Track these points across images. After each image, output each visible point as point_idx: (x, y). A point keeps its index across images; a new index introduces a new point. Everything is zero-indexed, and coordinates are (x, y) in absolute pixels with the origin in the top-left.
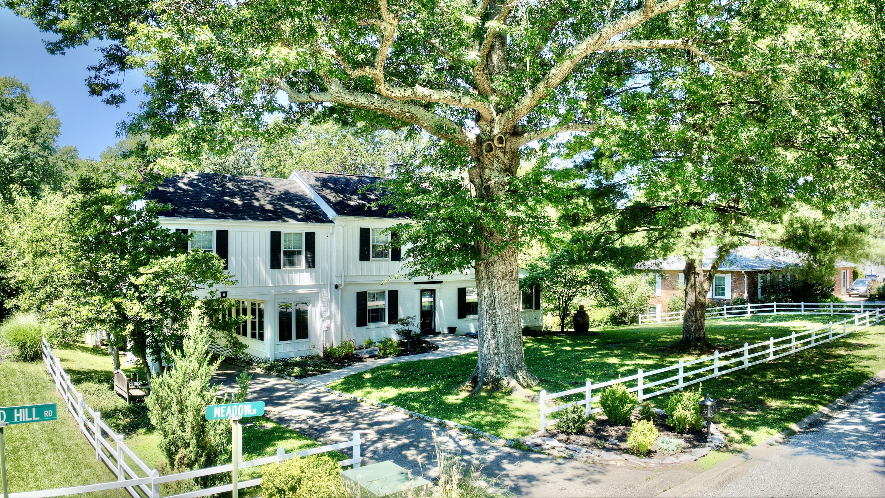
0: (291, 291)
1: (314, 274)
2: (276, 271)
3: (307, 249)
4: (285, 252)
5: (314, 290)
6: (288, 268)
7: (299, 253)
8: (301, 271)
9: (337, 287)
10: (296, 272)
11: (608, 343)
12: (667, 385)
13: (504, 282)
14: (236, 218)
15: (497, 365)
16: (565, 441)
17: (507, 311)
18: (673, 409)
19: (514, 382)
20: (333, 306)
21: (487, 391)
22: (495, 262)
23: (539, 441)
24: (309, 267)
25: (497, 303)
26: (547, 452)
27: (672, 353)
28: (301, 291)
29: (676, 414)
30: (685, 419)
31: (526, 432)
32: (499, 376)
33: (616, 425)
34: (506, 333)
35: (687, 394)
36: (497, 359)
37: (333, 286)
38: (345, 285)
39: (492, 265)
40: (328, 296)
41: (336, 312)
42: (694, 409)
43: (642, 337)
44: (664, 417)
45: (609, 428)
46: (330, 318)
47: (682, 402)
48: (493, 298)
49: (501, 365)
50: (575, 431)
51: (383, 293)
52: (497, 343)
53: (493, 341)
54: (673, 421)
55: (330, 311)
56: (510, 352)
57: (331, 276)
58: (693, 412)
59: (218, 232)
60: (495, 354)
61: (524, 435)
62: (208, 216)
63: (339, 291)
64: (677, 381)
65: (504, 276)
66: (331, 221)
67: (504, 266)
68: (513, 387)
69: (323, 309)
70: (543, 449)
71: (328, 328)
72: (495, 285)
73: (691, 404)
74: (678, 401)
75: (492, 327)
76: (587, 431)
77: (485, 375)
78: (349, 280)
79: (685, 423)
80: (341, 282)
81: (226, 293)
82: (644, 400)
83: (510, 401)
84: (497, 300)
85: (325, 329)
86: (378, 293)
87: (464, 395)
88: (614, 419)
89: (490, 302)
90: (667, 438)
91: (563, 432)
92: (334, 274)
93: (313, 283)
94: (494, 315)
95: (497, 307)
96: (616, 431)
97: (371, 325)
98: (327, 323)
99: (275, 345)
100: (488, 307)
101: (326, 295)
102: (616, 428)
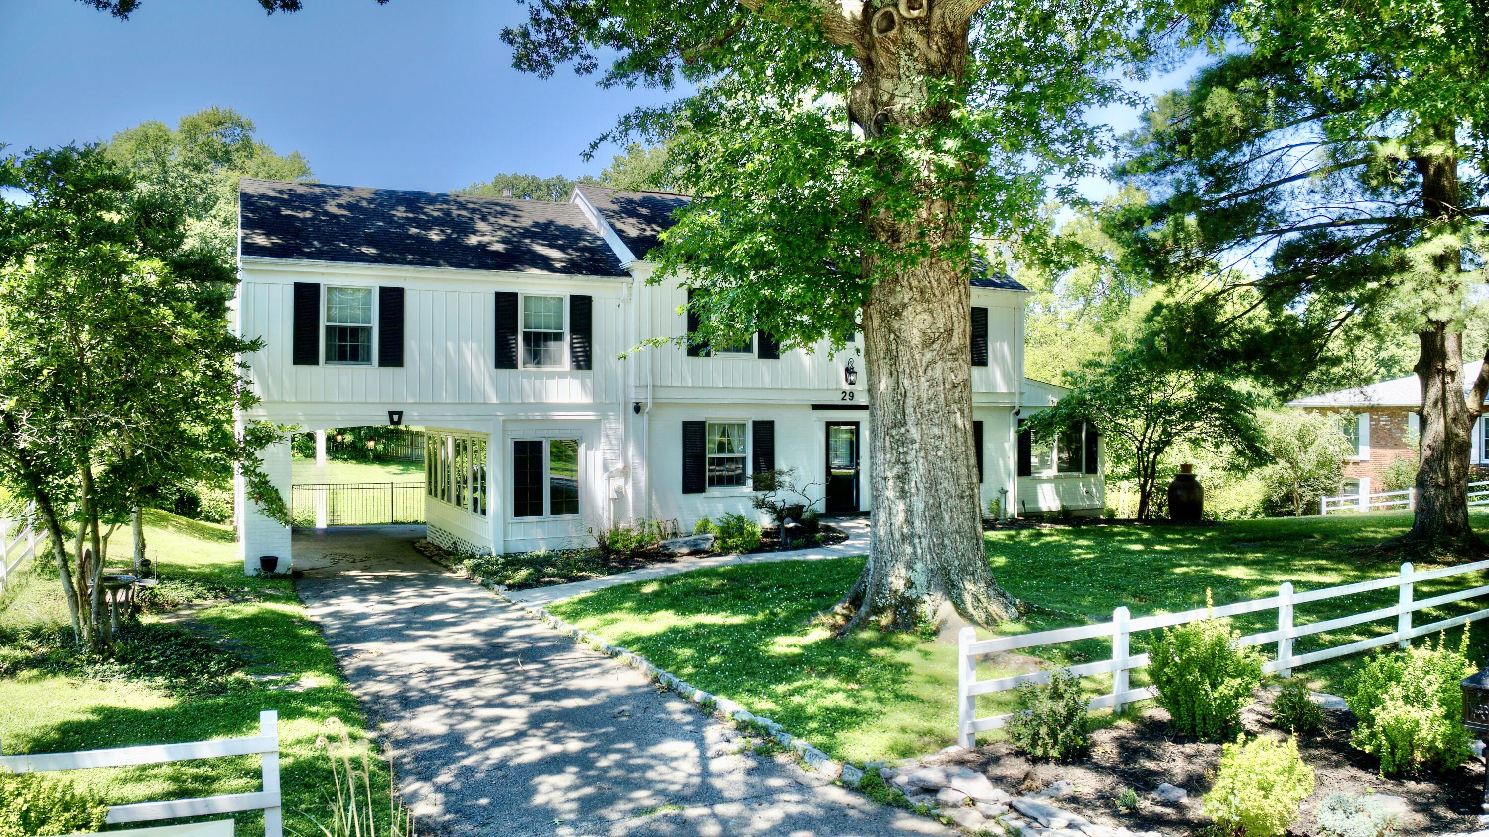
0: (537, 415)
1: (588, 382)
2: (506, 372)
3: (573, 330)
4: (526, 336)
5: (590, 416)
6: (531, 368)
7: (558, 337)
8: (562, 375)
9: (637, 409)
10: (552, 376)
11: (1236, 540)
12: (1365, 630)
13: (929, 356)
14: (421, 262)
15: (910, 566)
16: (1017, 786)
17: (936, 431)
18: (1373, 701)
19: (947, 608)
20: (631, 451)
21: (879, 628)
22: (905, 306)
23: (933, 776)
24: (579, 367)
25: (909, 410)
26: (949, 813)
27: (1385, 561)
28: (558, 415)
29: (1383, 717)
30: (1411, 733)
31: (917, 743)
32: (911, 594)
33: (1193, 739)
34: (933, 484)
35: (1422, 654)
36: (909, 550)
37: (631, 408)
38: (656, 405)
39: (898, 314)
40: (621, 428)
41: (637, 461)
42: (1442, 702)
43: (1318, 531)
44: (1347, 721)
45: (1170, 747)
46: (625, 472)
47: (1406, 677)
48: (900, 396)
49: (919, 566)
50: (1054, 753)
51: (743, 426)
52: (909, 511)
53: (901, 506)
54: (1373, 735)
55: (625, 460)
56: (943, 535)
57: (625, 385)
58: (1441, 711)
59: (383, 290)
60: (904, 538)
61: (906, 752)
62: (362, 258)
63: (644, 419)
64: (1393, 622)
65: (928, 343)
66: (627, 274)
67: (926, 316)
68: (943, 622)
69: (610, 454)
70: (938, 804)
71: (620, 493)
72: (903, 365)
73: (1433, 686)
74: (1393, 676)
75: (898, 469)
76: (1097, 754)
77: (879, 588)
78: (664, 396)
79: (1412, 747)
80: (645, 398)
81: (400, 414)
82: (1295, 670)
83: (926, 654)
84: (910, 402)
85: (613, 495)
86: (732, 426)
87: (818, 634)
88: (1186, 721)
89: (893, 408)
90: (1349, 792)
91: (1020, 753)
92: (632, 381)
93: (588, 400)
94: (903, 441)
95: (911, 419)
96: (1189, 758)
97: (715, 492)
98: (618, 482)
99: (505, 524)
100: (888, 421)
101: (615, 426)
102: (1189, 748)
